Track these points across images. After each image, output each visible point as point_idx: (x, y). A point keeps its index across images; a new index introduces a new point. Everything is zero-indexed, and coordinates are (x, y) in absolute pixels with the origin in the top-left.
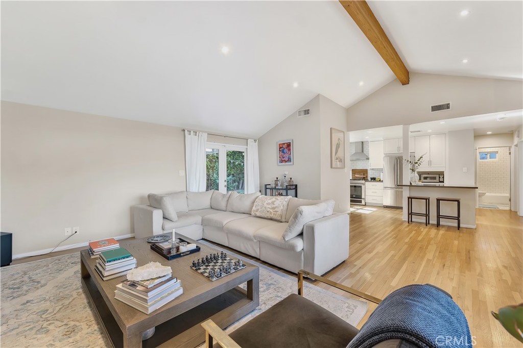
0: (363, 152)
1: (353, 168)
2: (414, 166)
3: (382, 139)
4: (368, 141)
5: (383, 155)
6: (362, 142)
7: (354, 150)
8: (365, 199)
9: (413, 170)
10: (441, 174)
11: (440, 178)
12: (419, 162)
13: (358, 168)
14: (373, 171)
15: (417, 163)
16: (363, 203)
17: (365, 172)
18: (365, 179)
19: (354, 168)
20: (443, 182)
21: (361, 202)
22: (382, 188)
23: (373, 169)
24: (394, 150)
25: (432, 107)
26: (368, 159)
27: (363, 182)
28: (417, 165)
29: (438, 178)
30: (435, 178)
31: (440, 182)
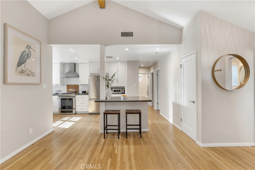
0: (75, 71)
1: (67, 84)
2: (108, 83)
3: (88, 62)
4: (79, 64)
5: (89, 74)
6: (75, 64)
7: (68, 69)
8: (75, 109)
9: (108, 86)
10: (123, 88)
11: (122, 90)
12: (112, 79)
13: (71, 84)
14: (82, 86)
15: (110, 80)
16: (74, 112)
17: (77, 87)
18: (77, 93)
19: (69, 84)
20: (124, 93)
21: (72, 112)
22: (88, 99)
23: (82, 85)
24: (96, 71)
25: (122, 33)
26: (78, 77)
27: (74, 95)
28: (110, 82)
29: (121, 91)
30: (120, 91)
31: (123, 93)
